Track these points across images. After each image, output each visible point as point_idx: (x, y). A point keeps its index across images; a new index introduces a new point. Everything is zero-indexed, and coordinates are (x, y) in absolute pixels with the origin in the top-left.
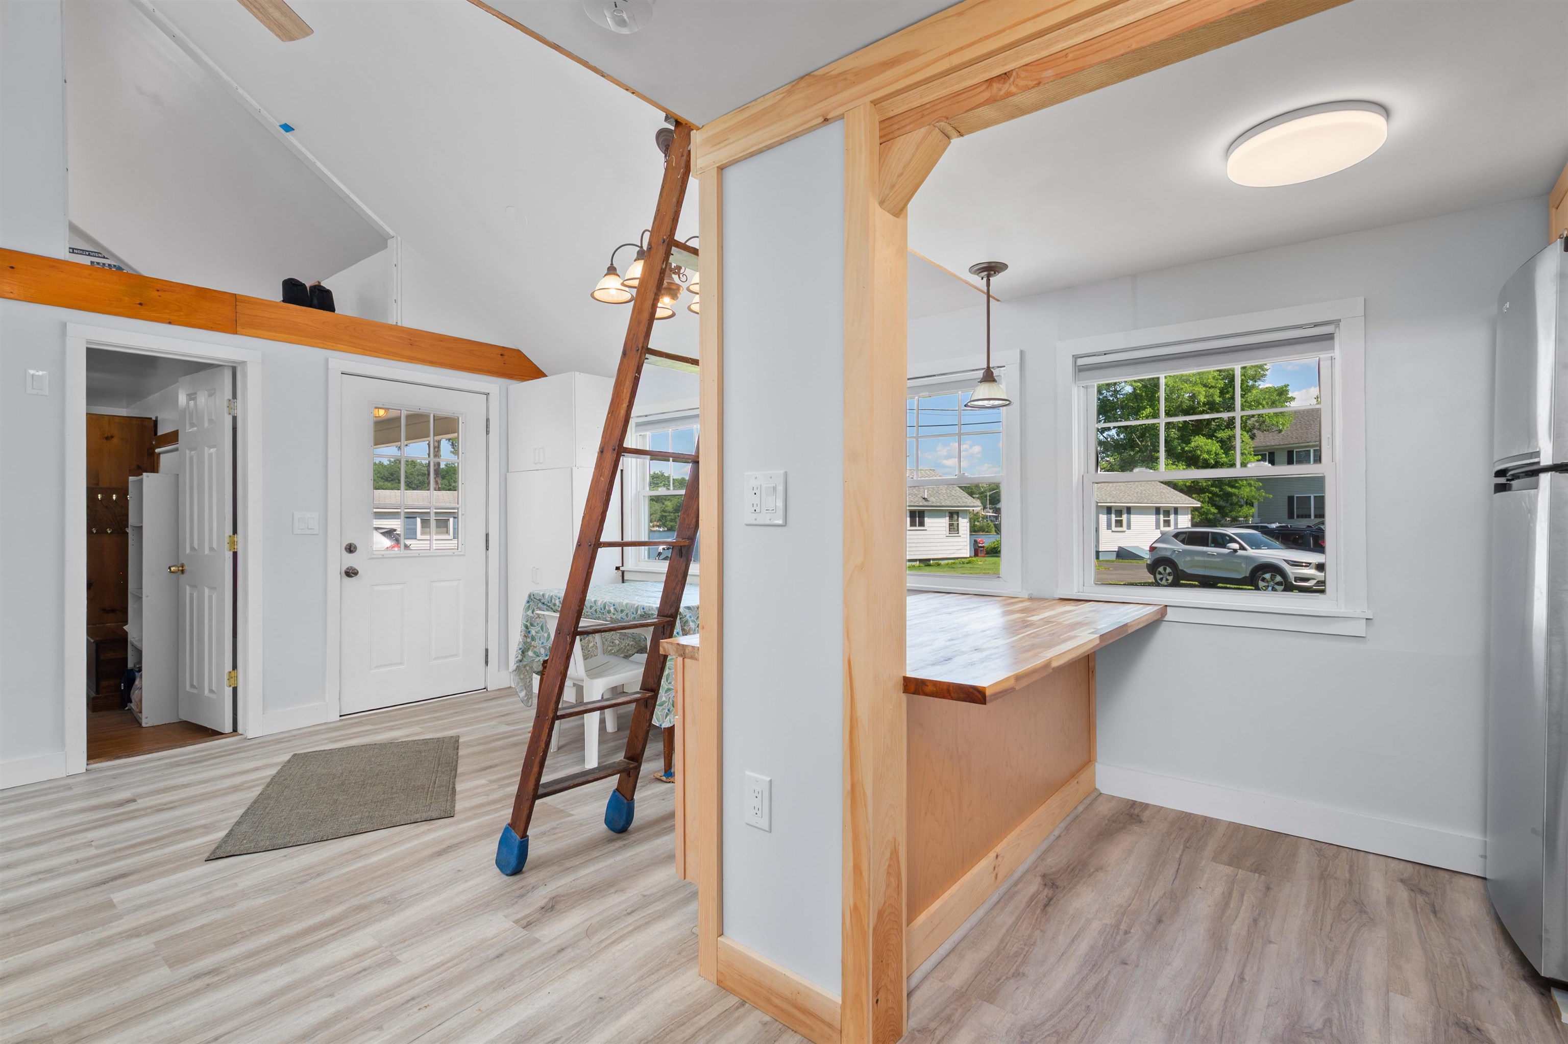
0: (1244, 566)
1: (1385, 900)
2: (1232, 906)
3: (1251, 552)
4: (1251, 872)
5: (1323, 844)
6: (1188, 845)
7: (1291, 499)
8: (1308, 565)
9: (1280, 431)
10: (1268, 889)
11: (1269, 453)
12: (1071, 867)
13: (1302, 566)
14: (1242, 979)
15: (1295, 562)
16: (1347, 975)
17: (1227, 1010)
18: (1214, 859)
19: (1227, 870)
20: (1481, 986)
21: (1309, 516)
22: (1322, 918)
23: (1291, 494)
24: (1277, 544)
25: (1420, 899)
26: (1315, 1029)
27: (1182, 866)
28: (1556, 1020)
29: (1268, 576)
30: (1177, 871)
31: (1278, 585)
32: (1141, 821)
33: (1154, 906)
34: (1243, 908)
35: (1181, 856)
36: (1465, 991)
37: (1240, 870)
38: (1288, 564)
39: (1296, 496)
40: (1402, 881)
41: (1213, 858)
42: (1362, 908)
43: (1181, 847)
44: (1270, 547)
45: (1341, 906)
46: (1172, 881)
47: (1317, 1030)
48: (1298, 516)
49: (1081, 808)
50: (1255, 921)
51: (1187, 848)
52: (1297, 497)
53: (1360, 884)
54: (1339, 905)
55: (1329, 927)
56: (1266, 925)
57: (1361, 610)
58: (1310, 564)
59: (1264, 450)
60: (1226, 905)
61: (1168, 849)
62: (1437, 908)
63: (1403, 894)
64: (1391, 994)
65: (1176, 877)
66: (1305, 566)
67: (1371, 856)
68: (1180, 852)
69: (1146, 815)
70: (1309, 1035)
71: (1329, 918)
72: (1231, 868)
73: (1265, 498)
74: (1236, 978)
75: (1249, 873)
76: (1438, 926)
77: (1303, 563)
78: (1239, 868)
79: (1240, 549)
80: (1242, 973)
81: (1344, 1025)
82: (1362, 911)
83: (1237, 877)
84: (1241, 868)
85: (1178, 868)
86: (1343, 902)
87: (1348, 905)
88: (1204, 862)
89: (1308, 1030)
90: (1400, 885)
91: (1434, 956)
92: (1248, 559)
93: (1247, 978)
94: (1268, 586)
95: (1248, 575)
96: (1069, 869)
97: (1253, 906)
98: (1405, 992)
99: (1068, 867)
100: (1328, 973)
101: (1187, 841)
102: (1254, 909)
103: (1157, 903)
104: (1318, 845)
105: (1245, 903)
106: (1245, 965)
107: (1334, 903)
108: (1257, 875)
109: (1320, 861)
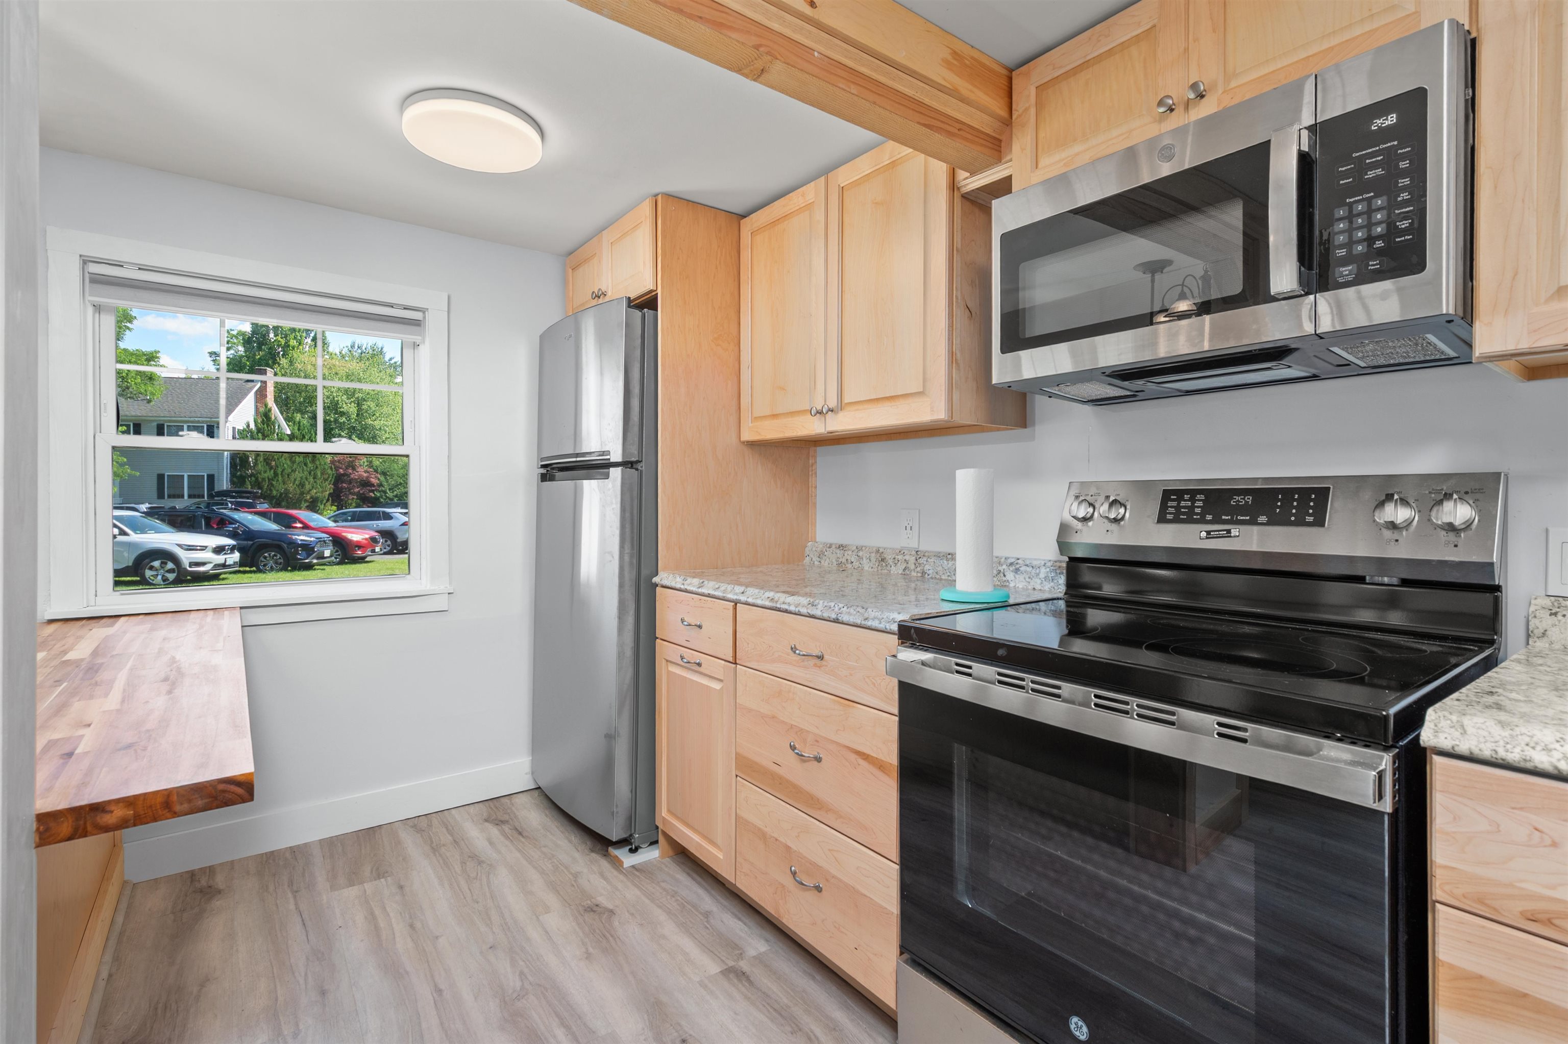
0: (126, 554)
1: (488, 843)
2: (382, 925)
3: (134, 537)
4: (375, 880)
5: (413, 819)
6: (295, 888)
7: (161, 477)
8: (203, 548)
9: (149, 401)
10: (401, 887)
11: (134, 424)
12: (160, 1006)
13: (197, 550)
14: (439, 991)
15: (189, 546)
16: (506, 924)
17: (449, 1032)
18: (333, 888)
19: (352, 892)
20: (578, 872)
21: (183, 496)
22: (459, 887)
23: (162, 472)
24: (164, 527)
25: (506, 828)
26: (519, 989)
27: (305, 916)
28: (621, 868)
29: (156, 564)
30: (304, 924)
31: (170, 573)
32: (219, 892)
33: (306, 980)
34: (393, 920)
35: (296, 904)
36: (573, 882)
37: (365, 884)
38: (182, 548)
39: (166, 474)
40: (486, 821)
41: (331, 887)
42: (478, 860)
43: (290, 895)
44: (158, 531)
45: (464, 868)
46: (306, 939)
47: (521, 989)
48: (169, 497)
49: (120, 919)
50: (412, 926)
51: (296, 892)
52: (168, 475)
53: (463, 840)
54: (462, 867)
55: (468, 891)
56: (423, 925)
57: (443, 586)
58: (206, 547)
59: (130, 421)
60: (377, 928)
61: (277, 905)
62: (520, 830)
63: (494, 831)
64: (541, 918)
65: (307, 931)
66: (200, 550)
67: (453, 811)
68: (292, 901)
69: (220, 881)
70: (518, 998)
71: (463, 883)
72: (356, 887)
73: (129, 475)
74: (435, 995)
75: (374, 882)
76: (529, 843)
77: (197, 546)
78: (362, 883)
79: (120, 534)
80: (436, 986)
81: (533, 969)
82: (480, 863)
83: (367, 893)
84: (364, 882)
85: (303, 920)
86: (463, 863)
87: (468, 863)
88: (325, 897)
89: (515, 995)
90: (487, 824)
91: (542, 869)
92: (130, 545)
93: (442, 987)
94: (157, 575)
95: (130, 564)
96: (159, 1011)
97: (401, 913)
98: (547, 910)
99: (156, 1009)
100: (494, 933)
101: (291, 883)
102: (403, 915)
103: (306, 975)
104: (410, 823)
105: (392, 915)
106: (432, 976)
107: (458, 868)
108: (382, 880)
109: (422, 836)
